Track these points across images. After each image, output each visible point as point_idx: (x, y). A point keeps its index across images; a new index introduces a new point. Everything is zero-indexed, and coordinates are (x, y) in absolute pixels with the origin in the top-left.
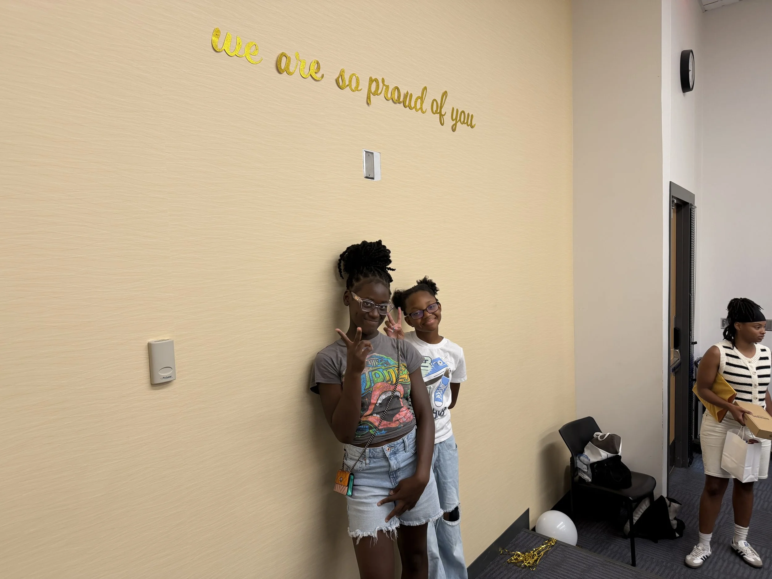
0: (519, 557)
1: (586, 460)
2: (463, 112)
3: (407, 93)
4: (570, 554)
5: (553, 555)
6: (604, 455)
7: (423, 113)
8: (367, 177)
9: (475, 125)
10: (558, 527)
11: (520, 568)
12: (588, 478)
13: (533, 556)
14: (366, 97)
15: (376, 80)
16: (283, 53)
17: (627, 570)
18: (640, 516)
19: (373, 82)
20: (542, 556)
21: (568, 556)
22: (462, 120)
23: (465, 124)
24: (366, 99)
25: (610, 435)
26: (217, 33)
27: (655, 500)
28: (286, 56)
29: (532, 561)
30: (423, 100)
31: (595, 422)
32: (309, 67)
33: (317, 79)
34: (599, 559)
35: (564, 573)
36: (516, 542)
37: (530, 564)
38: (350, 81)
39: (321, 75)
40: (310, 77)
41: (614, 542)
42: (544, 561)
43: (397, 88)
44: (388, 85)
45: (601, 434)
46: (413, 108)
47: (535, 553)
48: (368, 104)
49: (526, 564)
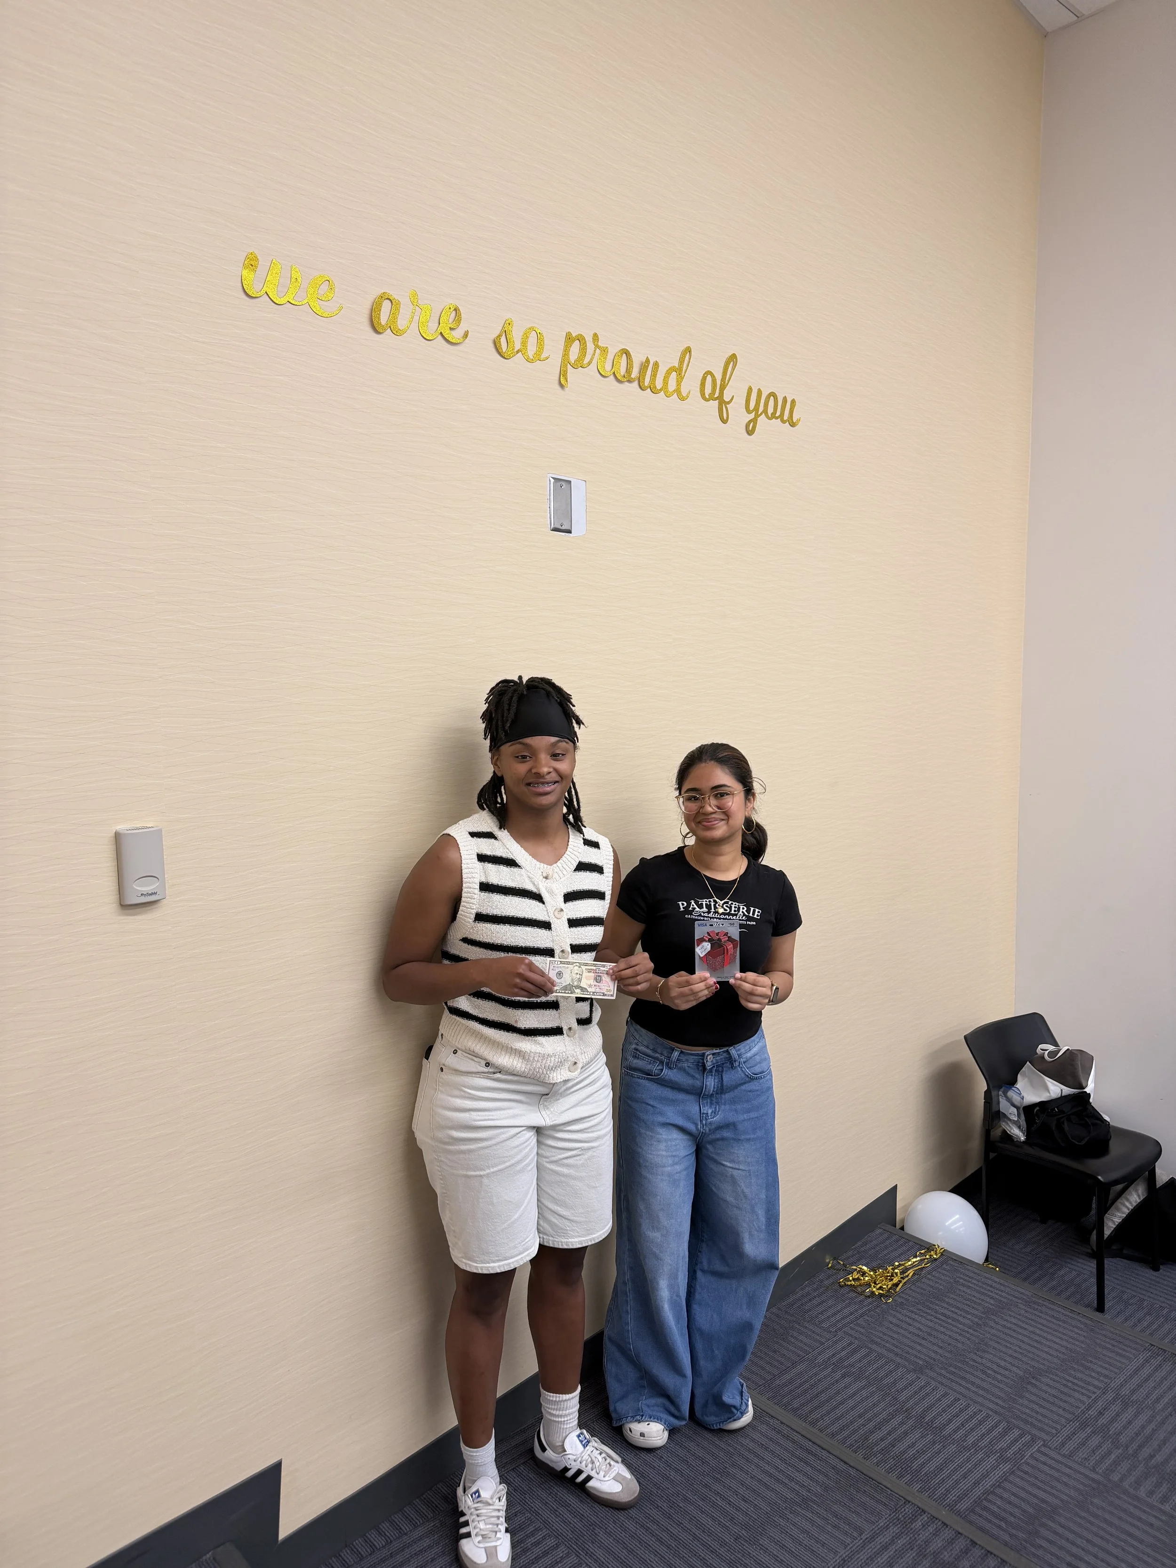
0: (862, 1276)
1: (1016, 1098)
2: (772, 394)
3: (648, 361)
4: (966, 1278)
5: (933, 1278)
6: (1055, 1089)
7: (682, 399)
8: (555, 530)
9: (799, 420)
10: (947, 1224)
11: (862, 1297)
12: (1019, 1134)
13: (892, 1276)
14: (558, 372)
15: (581, 339)
16: (384, 293)
17: (1076, 1317)
18: (1125, 1215)
19: (573, 341)
20: (909, 1277)
21: (961, 1281)
22: (770, 410)
23: (777, 418)
24: (558, 376)
25: (1068, 1052)
26: (251, 263)
27: (1158, 1187)
28: (388, 299)
29: (887, 1286)
30: (683, 374)
31: (1047, 1024)
32: (438, 318)
33: (453, 341)
34: (1023, 1291)
35: (948, 1313)
36: (862, 1249)
37: (883, 1291)
38: (524, 343)
39: (462, 334)
40: (440, 337)
41: (1069, 1263)
42: (912, 1288)
43: (626, 353)
44: (607, 347)
45: (1051, 1048)
46: (661, 390)
47: (896, 1271)
48: (562, 386)
49: (874, 1289)
